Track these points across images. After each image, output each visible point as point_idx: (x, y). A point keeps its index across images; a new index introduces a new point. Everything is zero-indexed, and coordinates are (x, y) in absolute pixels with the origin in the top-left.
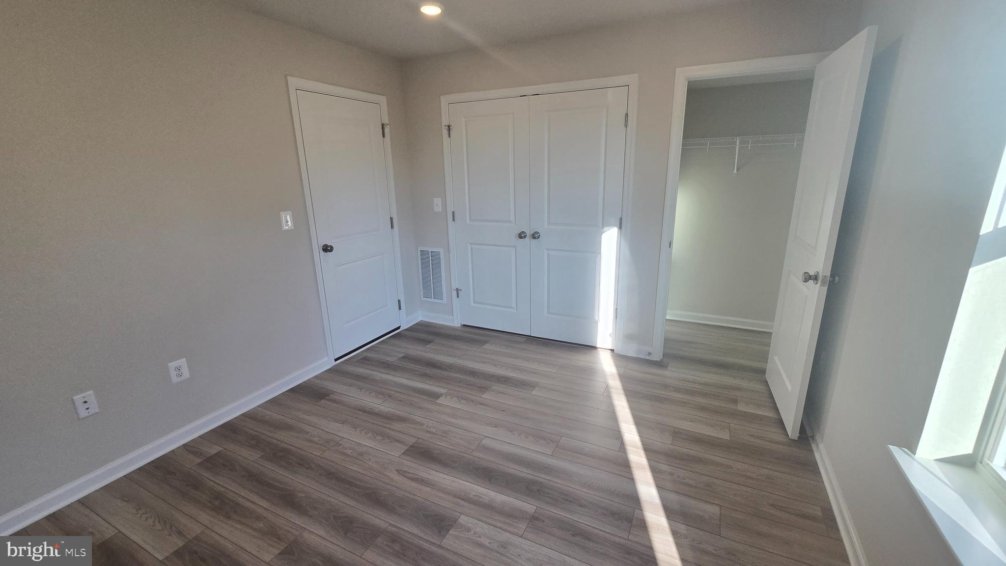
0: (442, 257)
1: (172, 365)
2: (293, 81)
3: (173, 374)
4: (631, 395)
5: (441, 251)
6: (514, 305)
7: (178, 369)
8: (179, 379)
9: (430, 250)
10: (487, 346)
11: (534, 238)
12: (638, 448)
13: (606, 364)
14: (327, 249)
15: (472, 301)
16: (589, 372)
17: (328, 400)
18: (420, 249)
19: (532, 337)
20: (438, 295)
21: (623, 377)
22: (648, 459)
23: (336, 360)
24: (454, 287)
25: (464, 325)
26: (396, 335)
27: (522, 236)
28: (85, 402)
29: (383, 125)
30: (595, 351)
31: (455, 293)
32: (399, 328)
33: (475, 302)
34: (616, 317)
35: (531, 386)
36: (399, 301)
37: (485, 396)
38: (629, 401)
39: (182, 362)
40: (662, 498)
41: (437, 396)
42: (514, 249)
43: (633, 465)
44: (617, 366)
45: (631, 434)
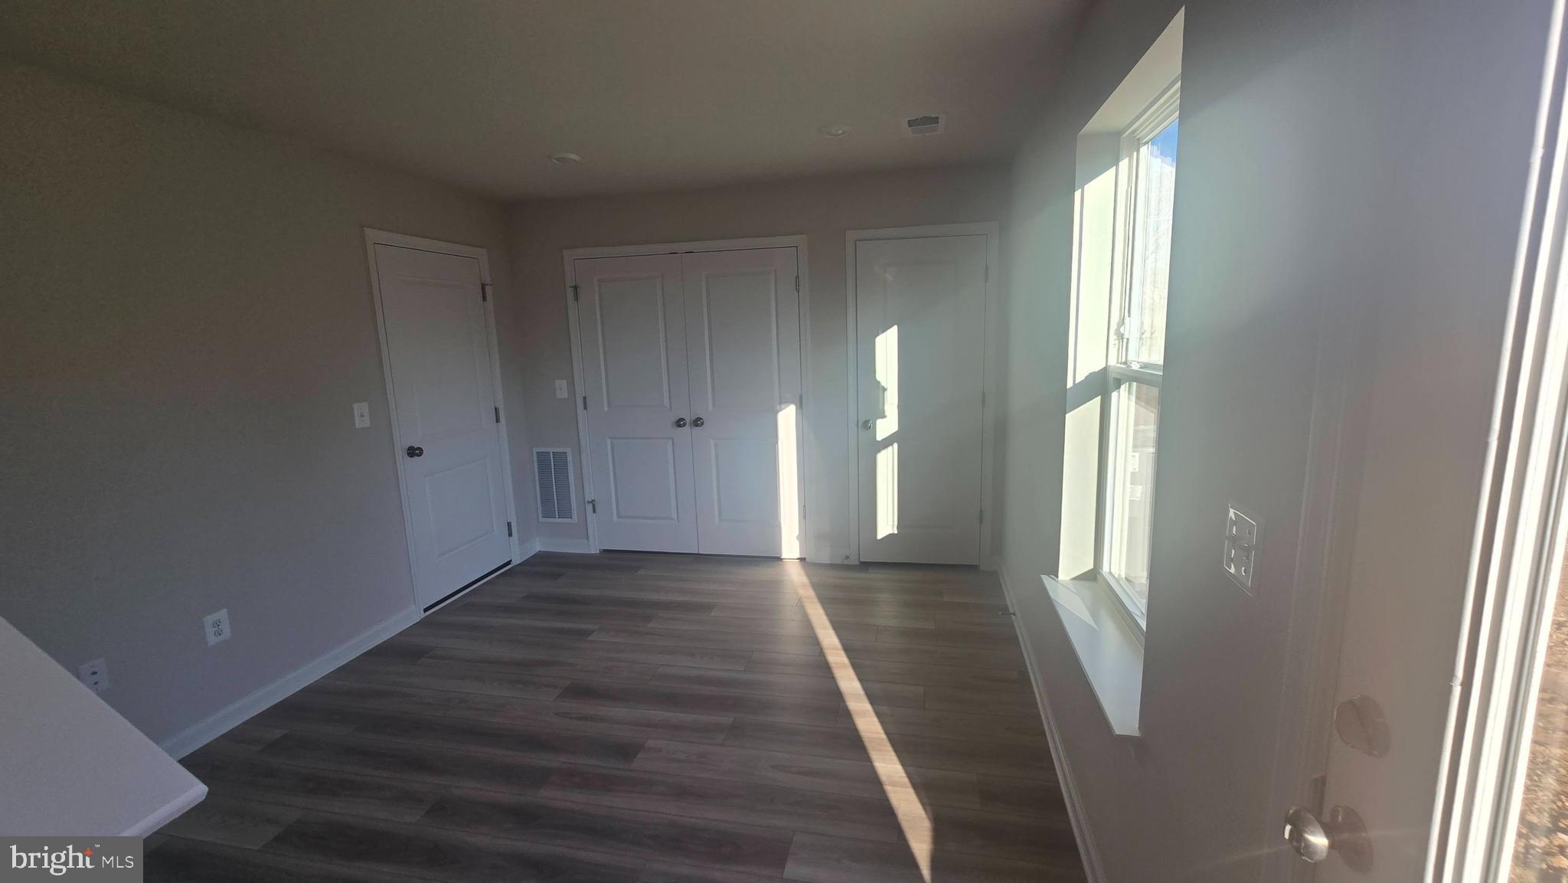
0: (570, 458)
1: (209, 619)
2: (371, 234)
3: (210, 631)
4: (826, 602)
5: (568, 451)
6: (674, 516)
7: (217, 624)
8: (220, 638)
9: (551, 450)
10: (641, 572)
11: (697, 425)
12: (837, 649)
13: (795, 576)
14: (414, 452)
15: (615, 516)
16: (775, 586)
17: (429, 657)
18: (536, 450)
19: (701, 555)
20: (566, 512)
21: (815, 586)
22: (849, 657)
23: (426, 610)
24: (588, 498)
25: (605, 551)
26: (507, 573)
27: (680, 423)
28: (94, 673)
29: (483, 286)
30: (780, 562)
31: (589, 508)
32: (509, 563)
33: (619, 516)
34: (805, 517)
35: (709, 608)
36: (509, 524)
37: (651, 625)
38: (825, 609)
39: (222, 615)
40: (865, 689)
41: (590, 633)
42: (671, 441)
43: (833, 665)
44: (808, 576)
45: (829, 639)
